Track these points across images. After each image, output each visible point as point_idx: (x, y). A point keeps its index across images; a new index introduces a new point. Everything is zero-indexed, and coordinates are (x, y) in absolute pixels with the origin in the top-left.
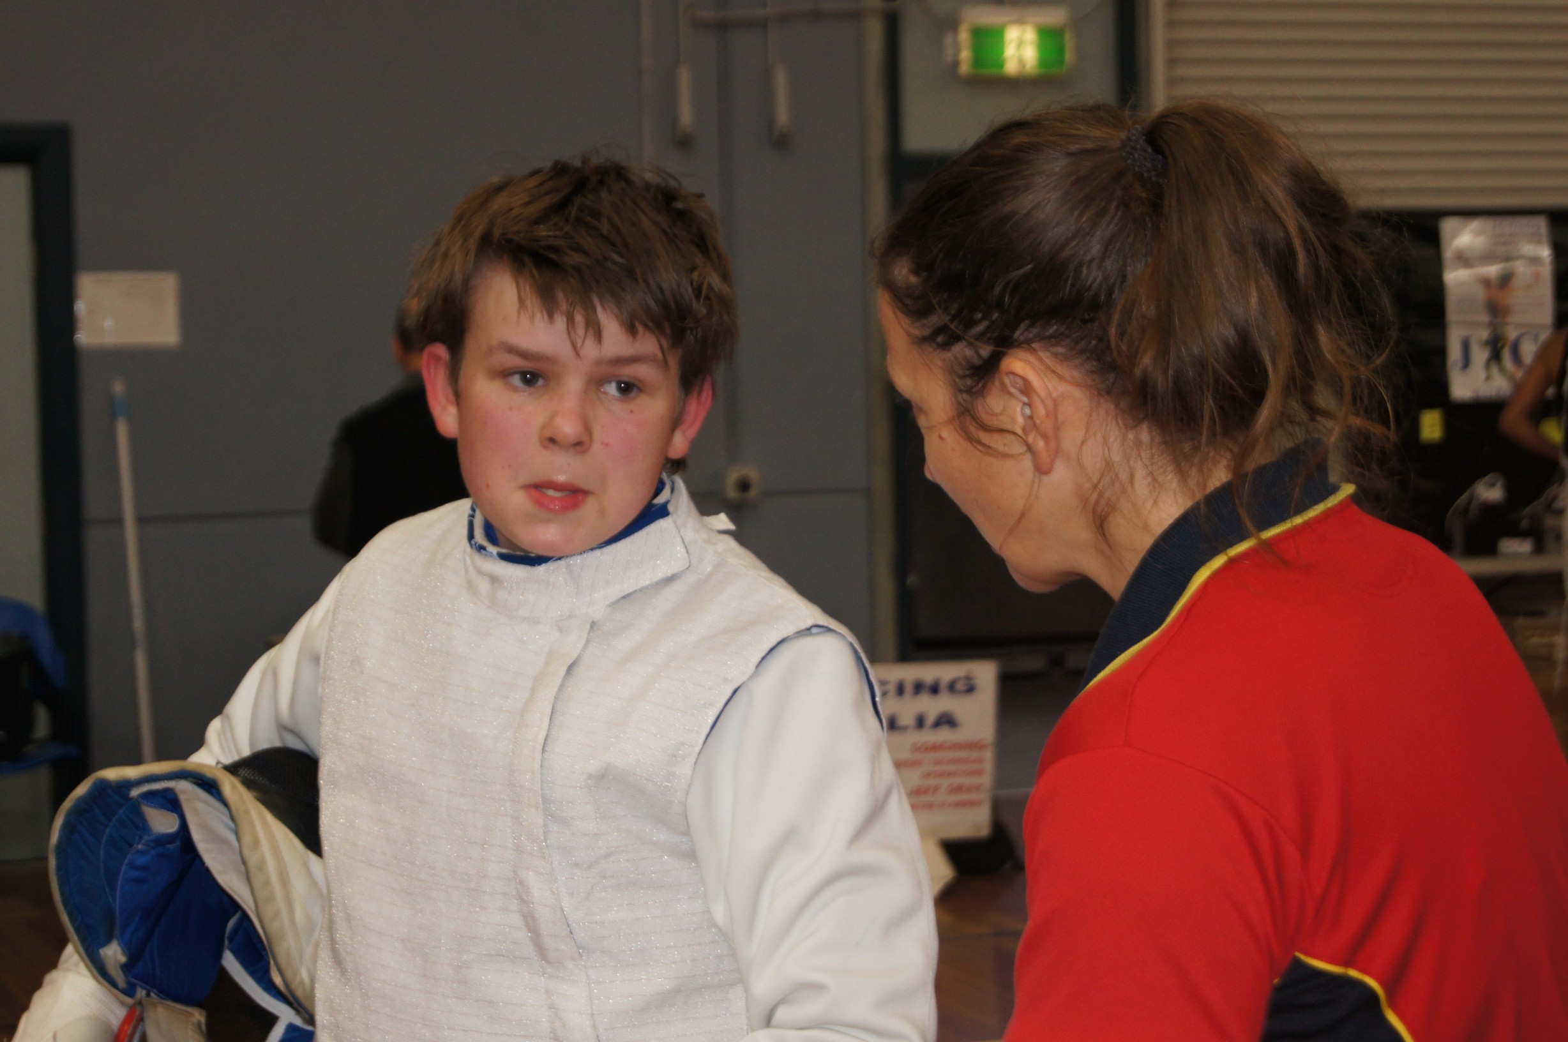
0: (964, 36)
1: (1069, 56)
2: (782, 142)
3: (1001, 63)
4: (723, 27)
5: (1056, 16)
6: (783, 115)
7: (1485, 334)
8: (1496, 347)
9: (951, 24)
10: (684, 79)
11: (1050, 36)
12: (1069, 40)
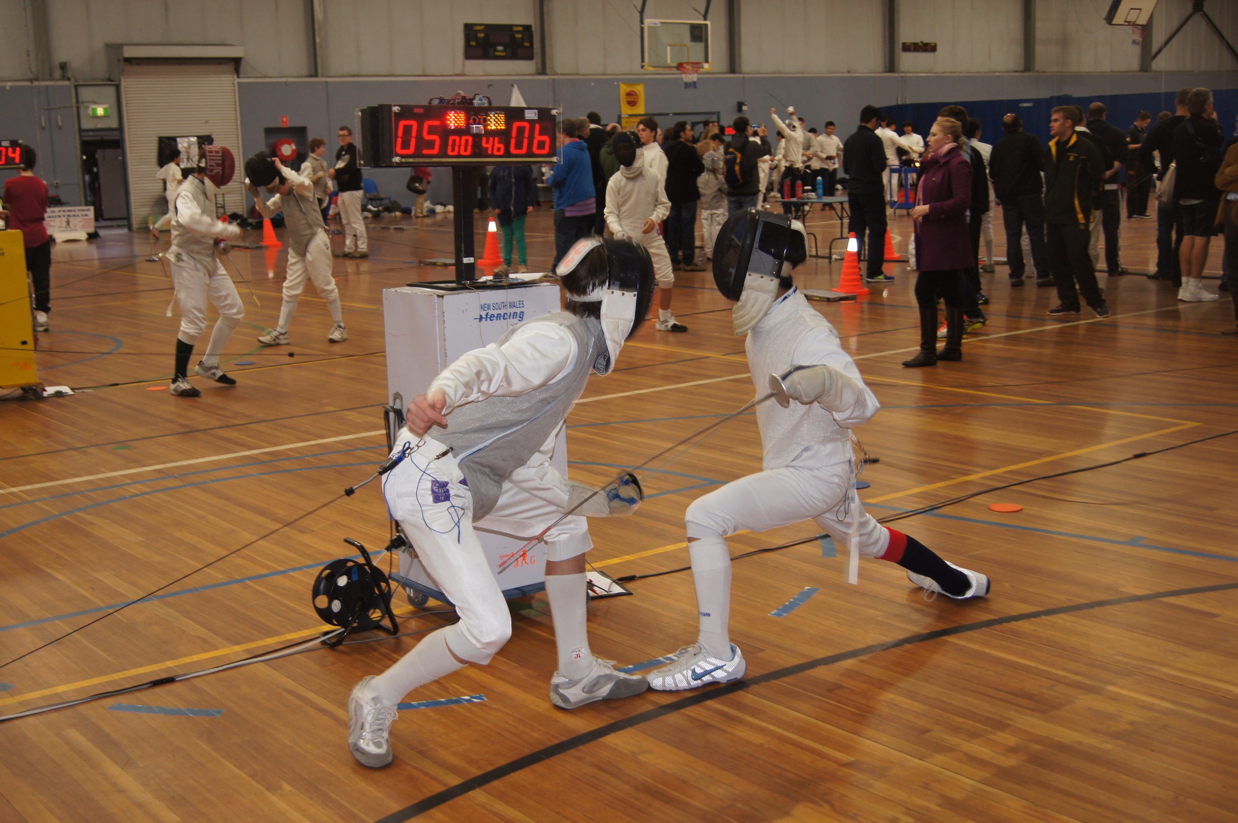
0: (90, 110)
1: (109, 112)
2: (60, 128)
3: (97, 113)
4: (49, 109)
5: (106, 106)
6: (60, 123)
7: (186, 157)
8: (188, 159)
9: (88, 108)
10: (43, 118)
11: (105, 109)
12: (109, 110)
